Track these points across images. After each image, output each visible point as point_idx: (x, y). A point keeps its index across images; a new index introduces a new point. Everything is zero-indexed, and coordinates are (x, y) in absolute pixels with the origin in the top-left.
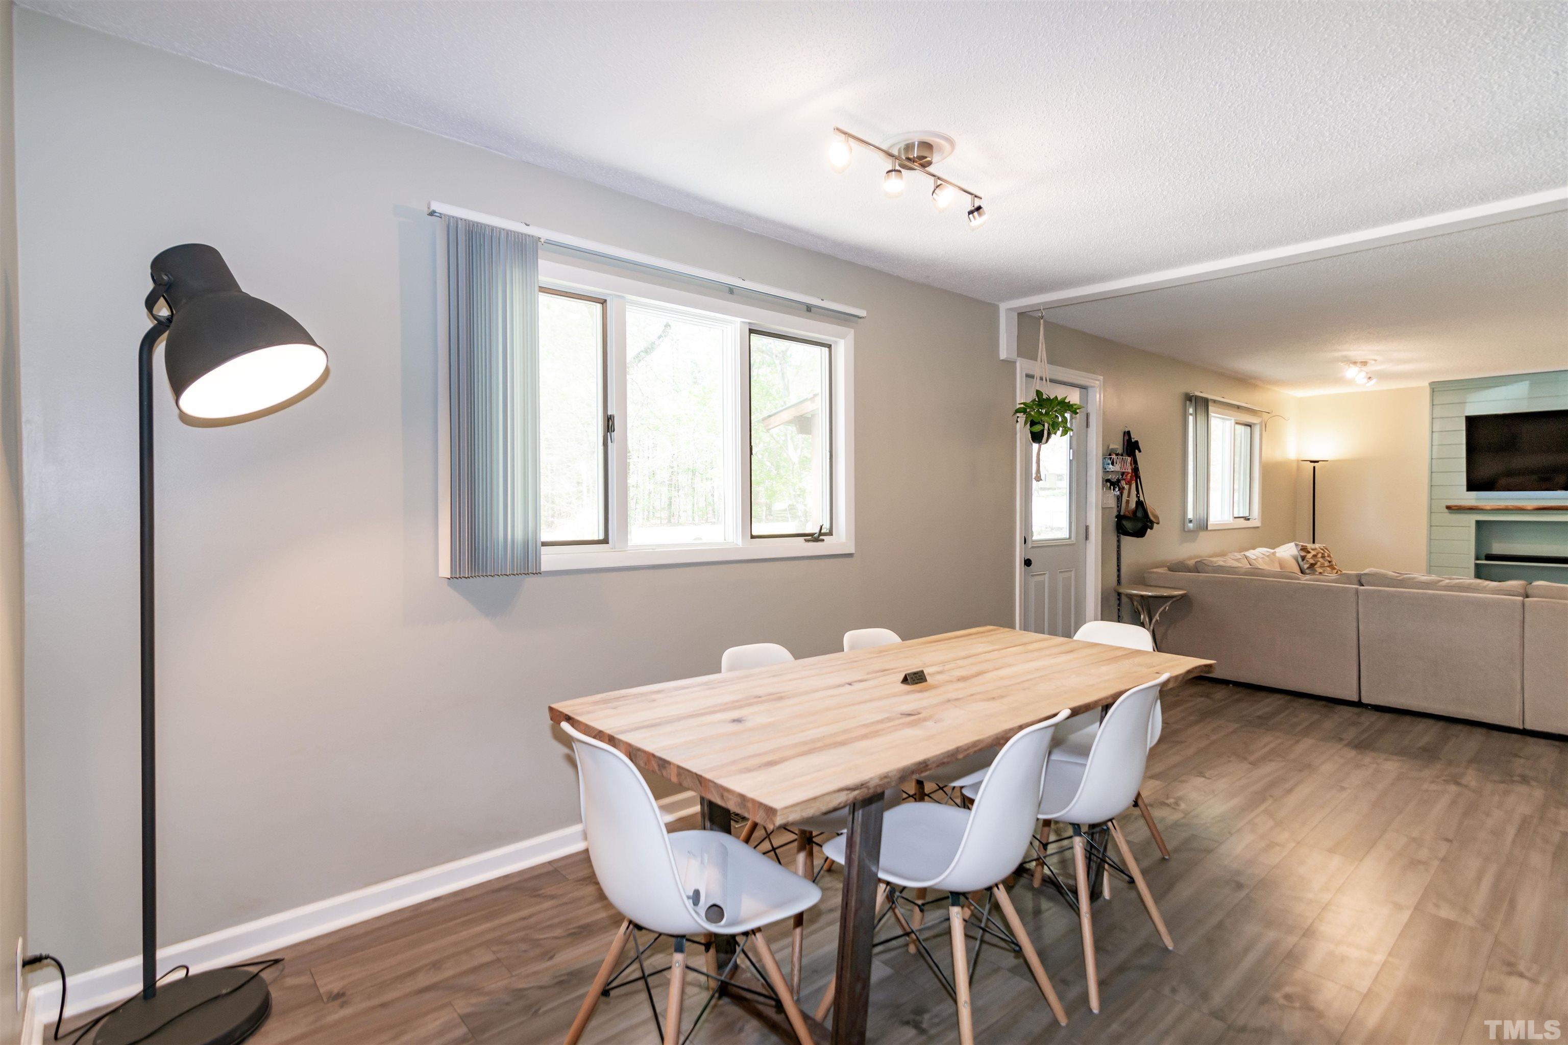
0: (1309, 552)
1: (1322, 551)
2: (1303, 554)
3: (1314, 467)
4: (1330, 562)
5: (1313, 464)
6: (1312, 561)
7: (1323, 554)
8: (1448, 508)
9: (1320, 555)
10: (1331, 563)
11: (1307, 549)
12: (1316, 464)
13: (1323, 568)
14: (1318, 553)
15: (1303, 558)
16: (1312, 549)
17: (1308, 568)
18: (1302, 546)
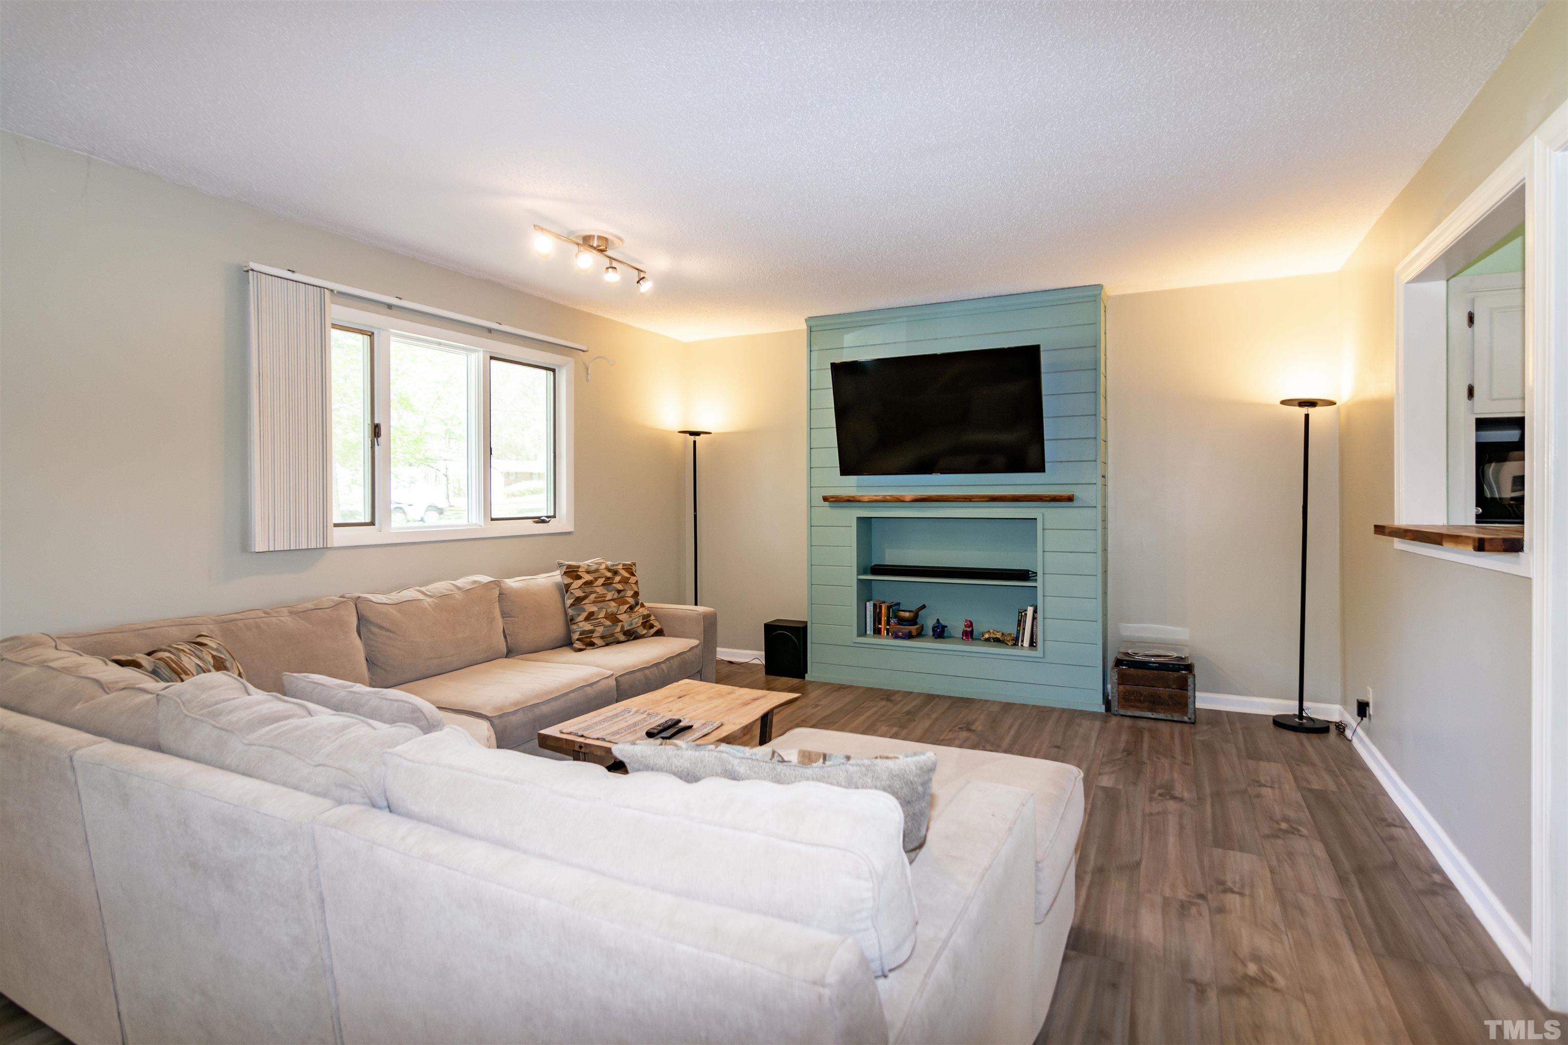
0: (579, 577)
1: (609, 574)
2: (568, 580)
3: (695, 442)
4: (619, 592)
5: (692, 438)
6: (579, 593)
7: (607, 579)
8: (825, 499)
9: (601, 581)
10: (622, 594)
11: (578, 571)
12: (697, 438)
13: (601, 605)
14: (596, 579)
15: (568, 586)
16: (588, 572)
17: (572, 605)
18: (569, 567)
